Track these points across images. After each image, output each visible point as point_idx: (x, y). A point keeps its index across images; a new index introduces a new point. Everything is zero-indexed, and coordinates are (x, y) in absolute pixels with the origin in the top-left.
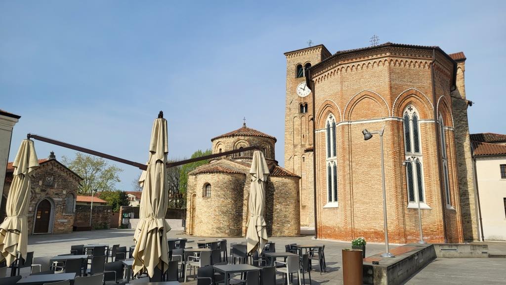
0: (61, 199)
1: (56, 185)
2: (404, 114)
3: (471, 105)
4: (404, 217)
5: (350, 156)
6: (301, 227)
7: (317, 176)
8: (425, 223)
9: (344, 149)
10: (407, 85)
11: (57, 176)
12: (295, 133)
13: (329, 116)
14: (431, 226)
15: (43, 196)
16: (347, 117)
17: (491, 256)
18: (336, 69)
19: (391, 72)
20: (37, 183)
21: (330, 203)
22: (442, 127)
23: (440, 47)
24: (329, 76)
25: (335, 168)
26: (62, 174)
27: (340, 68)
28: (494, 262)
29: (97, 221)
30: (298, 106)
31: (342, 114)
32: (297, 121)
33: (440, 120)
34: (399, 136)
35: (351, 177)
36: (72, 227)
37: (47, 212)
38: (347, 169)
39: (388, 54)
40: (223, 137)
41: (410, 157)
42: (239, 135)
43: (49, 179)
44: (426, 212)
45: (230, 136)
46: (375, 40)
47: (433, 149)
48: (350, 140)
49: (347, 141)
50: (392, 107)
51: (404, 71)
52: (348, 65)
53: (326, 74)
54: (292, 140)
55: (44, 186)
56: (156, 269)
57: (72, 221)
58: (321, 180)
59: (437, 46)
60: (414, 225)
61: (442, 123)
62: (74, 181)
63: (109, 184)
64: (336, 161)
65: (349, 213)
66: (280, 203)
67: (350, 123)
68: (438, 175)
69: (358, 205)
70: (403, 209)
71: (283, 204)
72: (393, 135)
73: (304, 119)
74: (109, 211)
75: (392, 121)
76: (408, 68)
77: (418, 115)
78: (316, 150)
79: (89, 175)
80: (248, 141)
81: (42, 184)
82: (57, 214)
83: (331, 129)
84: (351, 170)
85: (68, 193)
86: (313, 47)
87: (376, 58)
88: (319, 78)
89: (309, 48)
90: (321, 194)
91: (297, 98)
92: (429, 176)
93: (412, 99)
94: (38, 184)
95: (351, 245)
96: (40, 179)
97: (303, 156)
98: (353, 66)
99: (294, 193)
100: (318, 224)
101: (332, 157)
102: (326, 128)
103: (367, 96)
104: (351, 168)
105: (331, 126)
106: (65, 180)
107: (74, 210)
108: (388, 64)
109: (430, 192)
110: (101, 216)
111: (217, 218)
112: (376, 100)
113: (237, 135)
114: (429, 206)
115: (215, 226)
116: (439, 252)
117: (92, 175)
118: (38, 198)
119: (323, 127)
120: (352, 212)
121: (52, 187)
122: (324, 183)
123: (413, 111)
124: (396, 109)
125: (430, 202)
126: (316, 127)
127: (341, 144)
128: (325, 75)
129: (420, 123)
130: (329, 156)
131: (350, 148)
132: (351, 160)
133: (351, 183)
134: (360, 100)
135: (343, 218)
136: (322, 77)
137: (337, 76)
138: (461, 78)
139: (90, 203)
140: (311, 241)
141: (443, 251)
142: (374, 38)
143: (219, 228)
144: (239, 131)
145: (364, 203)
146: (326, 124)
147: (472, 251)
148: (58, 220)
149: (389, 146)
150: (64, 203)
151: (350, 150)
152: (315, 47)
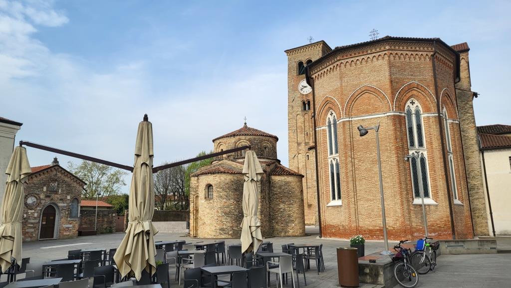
0: (65, 205)
1: (60, 191)
2: (406, 108)
3: (476, 97)
4: (409, 213)
5: (353, 153)
6: (306, 227)
7: (319, 174)
8: (432, 219)
9: (345, 146)
10: (408, 78)
11: (61, 181)
12: (298, 131)
13: (330, 113)
14: (438, 222)
15: (48, 202)
16: (347, 113)
17: (500, 252)
18: (335, 65)
19: (391, 66)
20: (41, 189)
21: (334, 201)
22: (446, 120)
23: (441, 39)
24: (328, 72)
25: (337, 165)
26: (66, 179)
27: (339, 64)
28: (502, 258)
29: (102, 226)
30: (301, 103)
31: (343, 110)
32: (300, 119)
33: (444, 113)
34: (401, 131)
35: (354, 174)
36: (77, 232)
37: (52, 218)
38: (349, 166)
39: (387, 48)
40: (224, 137)
41: (414, 151)
42: (240, 135)
43: (53, 185)
44: (432, 208)
45: (231, 136)
46: (374, 34)
47: (436, 144)
48: (351, 136)
49: (349, 137)
50: (393, 101)
51: (404, 64)
52: (346, 60)
53: (325, 70)
54: (296, 137)
55: (48, 192)
56: (143, 272)
57: (77, 226)
58: (324, 178)
59: (437, 37)
60: (420, 221)
61: (446, 116)
62: (78, 186)
63: (115, 188)
64: (338, 158)
65: (352, 211)
66: (283, 202)
67: (351, 119)
68: (443, 170)
69: (362, 202)
70: (409, 205)
71: (287, 203)
72: (395, 129)
73: (306, 116)
74: (114, 215)
75: (394, 115)
76: (408, 61)
77: (420, 108)
78: (318, 148)
79: (95, 180)
80: (249, 140)
81: (47, 190)
82: (62, 220)
83: (332, 125)
84: (353, 167)
85: (72, 198)
86: (313, 44)
87: (375, 53)
88: (319, 75)
89: (310, 44)
90: (325, 193)
91: (299, 95)
92: (435, 171)
93: (414, 92)
94: (43, 190)
95: (350, 243)
96: (45, 185)
97: (308, 154)
98: (352, 61)
99: (297, 192)
100: (322, 223)
101: (334, 155)
102: (327, 125)
103: (367, 91)
104: (353, 165)
105: (332, 123)
106: (69, 185)
107: (79, 215)
108: (387, 58)
109: (435, 187)
110: (106, 220)
111: (220, 219)
112: (376, 95)
113: (237, 135)
114: (435, 201)
115: (218, 227)
116: (445, 248)
117: (98, 180)
118: (43, 204)
119: (324, 124)
120: (356, 210)
121: (56, 192)
122: (327, 181)
123: (415, 105)
124: (397, 103)
125: (436, 197)
126: (317, 124)
127: (342, 140)
128: (325, 72)
129: (423, 116)
130: (331, 153)
131: (352, 145)
132: (353, 157)
133: (354, 181)
134: (360, 95)
135: (347, 216)
136: (322, 73)
137: (337, 72)
138: (466, 70)
139: (95, 207)
140: (316, 241)
141: (449, 248)
142: (374, 32)
143: (222, 229)
144: (240, 131)
145: (368, 200)
146: (327, 121)
147: (480, 247)
148: (63, 226)
149: (392, 141)
150: (69, 209)
151: (352, 147)
152: (315, 43)
